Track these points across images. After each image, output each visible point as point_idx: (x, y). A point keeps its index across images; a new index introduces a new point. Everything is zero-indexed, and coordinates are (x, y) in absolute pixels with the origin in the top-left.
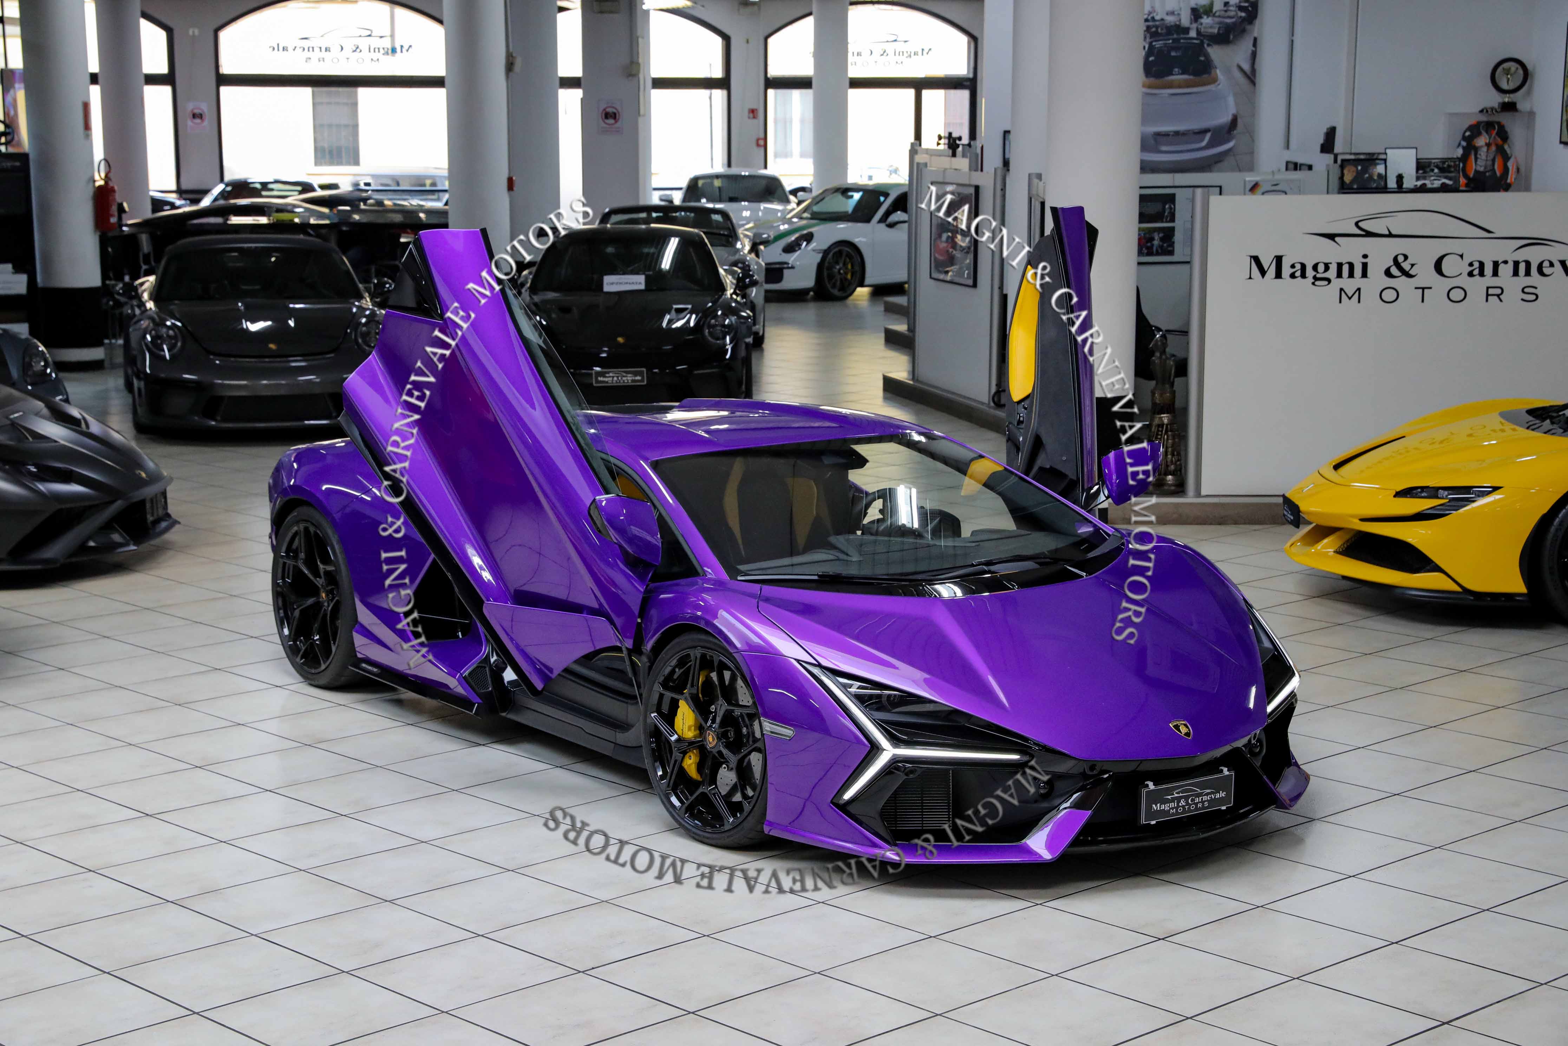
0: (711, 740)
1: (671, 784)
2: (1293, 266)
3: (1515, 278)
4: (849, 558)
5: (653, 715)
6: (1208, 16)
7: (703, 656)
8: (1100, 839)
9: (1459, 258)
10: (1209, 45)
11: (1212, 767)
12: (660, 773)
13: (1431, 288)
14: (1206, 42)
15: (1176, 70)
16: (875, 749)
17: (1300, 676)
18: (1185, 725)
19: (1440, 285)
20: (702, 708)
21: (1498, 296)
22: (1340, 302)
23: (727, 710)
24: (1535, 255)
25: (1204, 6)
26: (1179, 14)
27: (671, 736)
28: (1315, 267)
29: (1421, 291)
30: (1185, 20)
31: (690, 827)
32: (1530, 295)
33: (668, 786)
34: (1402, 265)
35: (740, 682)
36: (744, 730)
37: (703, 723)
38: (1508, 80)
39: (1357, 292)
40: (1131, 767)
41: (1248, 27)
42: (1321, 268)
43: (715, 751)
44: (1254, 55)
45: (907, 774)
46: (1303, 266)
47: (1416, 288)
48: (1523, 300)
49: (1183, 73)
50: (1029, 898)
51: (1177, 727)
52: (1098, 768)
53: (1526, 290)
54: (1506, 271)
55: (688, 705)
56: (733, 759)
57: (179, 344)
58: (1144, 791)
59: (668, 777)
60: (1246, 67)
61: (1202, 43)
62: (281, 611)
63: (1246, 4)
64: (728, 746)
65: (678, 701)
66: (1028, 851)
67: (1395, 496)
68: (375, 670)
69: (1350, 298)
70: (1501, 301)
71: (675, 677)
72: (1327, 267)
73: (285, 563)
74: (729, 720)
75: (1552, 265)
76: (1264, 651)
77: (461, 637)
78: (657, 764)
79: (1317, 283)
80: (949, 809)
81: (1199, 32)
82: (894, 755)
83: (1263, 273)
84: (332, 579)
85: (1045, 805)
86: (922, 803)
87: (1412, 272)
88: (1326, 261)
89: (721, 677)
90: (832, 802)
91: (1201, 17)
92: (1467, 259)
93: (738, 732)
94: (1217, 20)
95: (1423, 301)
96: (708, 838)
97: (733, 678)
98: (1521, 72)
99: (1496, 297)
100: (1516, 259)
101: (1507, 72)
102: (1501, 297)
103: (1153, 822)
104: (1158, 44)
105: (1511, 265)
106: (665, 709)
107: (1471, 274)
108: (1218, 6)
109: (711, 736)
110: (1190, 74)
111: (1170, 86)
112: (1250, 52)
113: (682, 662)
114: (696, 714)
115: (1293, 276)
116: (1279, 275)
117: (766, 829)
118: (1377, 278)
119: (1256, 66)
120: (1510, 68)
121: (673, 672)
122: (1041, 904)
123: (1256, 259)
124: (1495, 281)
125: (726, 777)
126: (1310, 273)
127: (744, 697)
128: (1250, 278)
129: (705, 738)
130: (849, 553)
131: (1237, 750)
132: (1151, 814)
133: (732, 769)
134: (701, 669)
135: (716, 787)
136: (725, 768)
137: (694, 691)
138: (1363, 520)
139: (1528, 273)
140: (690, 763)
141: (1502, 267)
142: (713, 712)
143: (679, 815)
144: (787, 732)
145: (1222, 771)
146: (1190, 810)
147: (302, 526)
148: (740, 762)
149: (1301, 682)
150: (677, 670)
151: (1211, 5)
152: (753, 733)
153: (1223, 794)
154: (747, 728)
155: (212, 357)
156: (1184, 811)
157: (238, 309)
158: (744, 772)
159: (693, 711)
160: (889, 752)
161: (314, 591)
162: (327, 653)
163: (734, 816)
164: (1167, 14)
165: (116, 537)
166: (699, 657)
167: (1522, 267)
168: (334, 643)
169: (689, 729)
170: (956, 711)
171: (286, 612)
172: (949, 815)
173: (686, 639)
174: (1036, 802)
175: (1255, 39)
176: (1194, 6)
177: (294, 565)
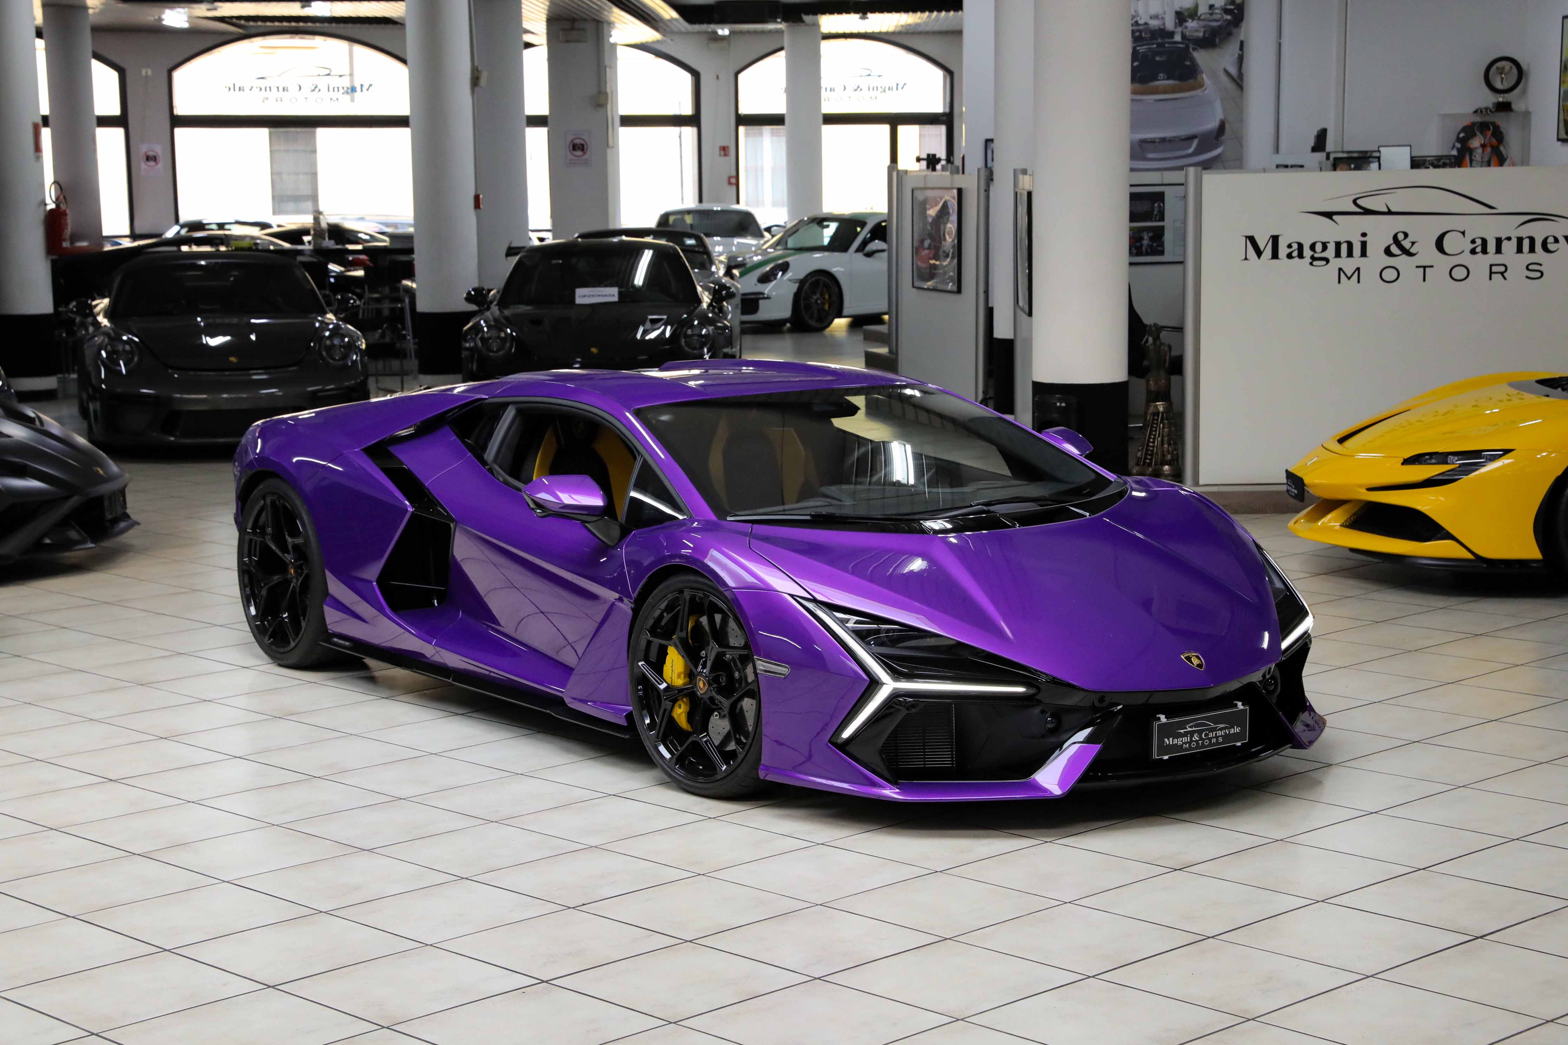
0: (702, 686)
1: (660, 735)
2: (1290, 246)
3: (1520, 255)
4: (842, 503)
5: (640, 664)
6: (1193, 20)
7: (693, 599)
8: (1109, 774)
9: (1461, 235)
10: (1194, 49)
11: (1226, 700)
12: (647, 721)
13: (1432, 267)
14: (1191, 46)
15: (1161, 75)
16: (874, 684)
17: (1314, 617)
18: (1198, 657)
19: (1442, 263)
20: (692, 654)
21: (1502, 273)
22: (1339, 282)
23: (718, 652)
24: (1539, 230)
25: (1189, 9)
26: (1163, 18)
27: (660, 684)
28: (1313, 247)
29: (1422, 269)
30: (1170, 23)
31: (680, 778)
32: (1535, 272)
33: (658, 737)
34: (1403, 243)
35: (732, 624)
36: (737, 675)
37: (693, 669)
38: (1502, 79)
39: (1357, 272)
40: (1141, 700)
41: (1234, 31)
42: (1319, 247)
43: (706, 697)
44: (1241, 59)
45: (908, 709)
46: (1300, 246)
47: (1417, 267)
48: (1527, 277)
49: (1168, 79)
50: (1038, 837)
51: (1189, 659)
52: (1107, 700)
53: (1531, 267)
54: (1509, 247)
55: (678, 651)
56: (726, 703)
57: (136, 359)
58: (1156, 725)
59: (658, 727)
60: (1233, 71)
61: (1187, 47)
62: (248, 589)
63: (1232, 7)
64: (720, 691)
65: (666, 648)
66: (1037, 787)
67: (1403, 464)
68: (347, 644)
69: (1349, 278)
70: (1505, 278)
71: (663, 623)
72: (1325, 247)
73: (251, 540)
74: (720, 664)
75: (1556, 240)
76: (1277, 592)
77: (436, 605)
78: (645, 712)
79: (1315, 263)
80: (952, 748)
81: (1184, 36)
82: (895, 689)
83: (1259, 253)
84: (301, 553)
85: (1053, 740)
86: (924, 745)
87: (1413, 251)
88: (1324, 240)
89: (712, 621)
90: (830, 741)
91: (1186, 21)
92: (1469, 237)
93: (730, 676)
94: (1202, 23)
95: (1424, 280)
96: (700, 789)
97: (725, 621)
98: (1515, 71)
99: (1500, 275)
100: (1520, 235)
101: (1501, 71)
102: (1505, 274)
103: (1166, 757)
104: (1142, 49)
105: (1514, 241)
106: (653, 657)
107: (1473, 252)
108: (1203, 10)
109: (701, 682)
110: (1175, 79)
111: (1155, 91)
112: (1237, 56)
113: (669, 608)
114: (685, 661)
115: (1290, 256)
116: (1275, 255)
117: (762, 775)
118: (1377, 258)
119: (1243, 70)
120: (1504, 68)
121: (661, 617)
122: (1050, 842)
123: (1252, 239)
124: (1498, 259)
125: (719, 726)
126: (1307, 253)
127: (736, 638)
128: (1246, 259)
129: (695, 684)
130: (842, 499)
131: (1251, 685)
132: (1164, 749)
133: (724, 716)
134: (691, 613)
135: (708, 734)
136: (716, 715)
137: (683, 634)
138: (1369, 489)
139: (1532, 250)
140: (680, 713)
141: (1505, 244)
142: (703, 658)
143: (669, 767)
144: (784, 670)
145: (1236, 705)
146: (1203, 746)
147: (268, 500)
148: (733, 706)
149: (1314, 622)
150: (665, 614)
151: (1196, 7)
152: (746, 678)
153: (1237, 730)
154: (739, 672)
155: (170, 371)
156: (1198, 747)
157: (198, 324)
158: (736, 718)
159: (683, 657)
160: (889, 685)
161: (282, 567)
162: (297, 629)
163: (727, 764)
164: (1151, 18)
165: (73, 534)
166: (687, 600)
167: (1526, 244)
168: (304, 619)
169: (679, 676)
170: (959, 643)
171: (252, 590)
172: (952, 754)
173: (675, 581)
174: (1043, 736)
175: (1242, 43)
176: (1178, 9)
177: (261, 541)
